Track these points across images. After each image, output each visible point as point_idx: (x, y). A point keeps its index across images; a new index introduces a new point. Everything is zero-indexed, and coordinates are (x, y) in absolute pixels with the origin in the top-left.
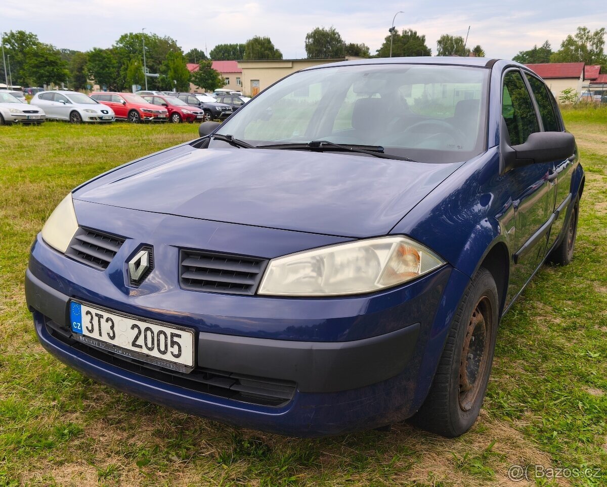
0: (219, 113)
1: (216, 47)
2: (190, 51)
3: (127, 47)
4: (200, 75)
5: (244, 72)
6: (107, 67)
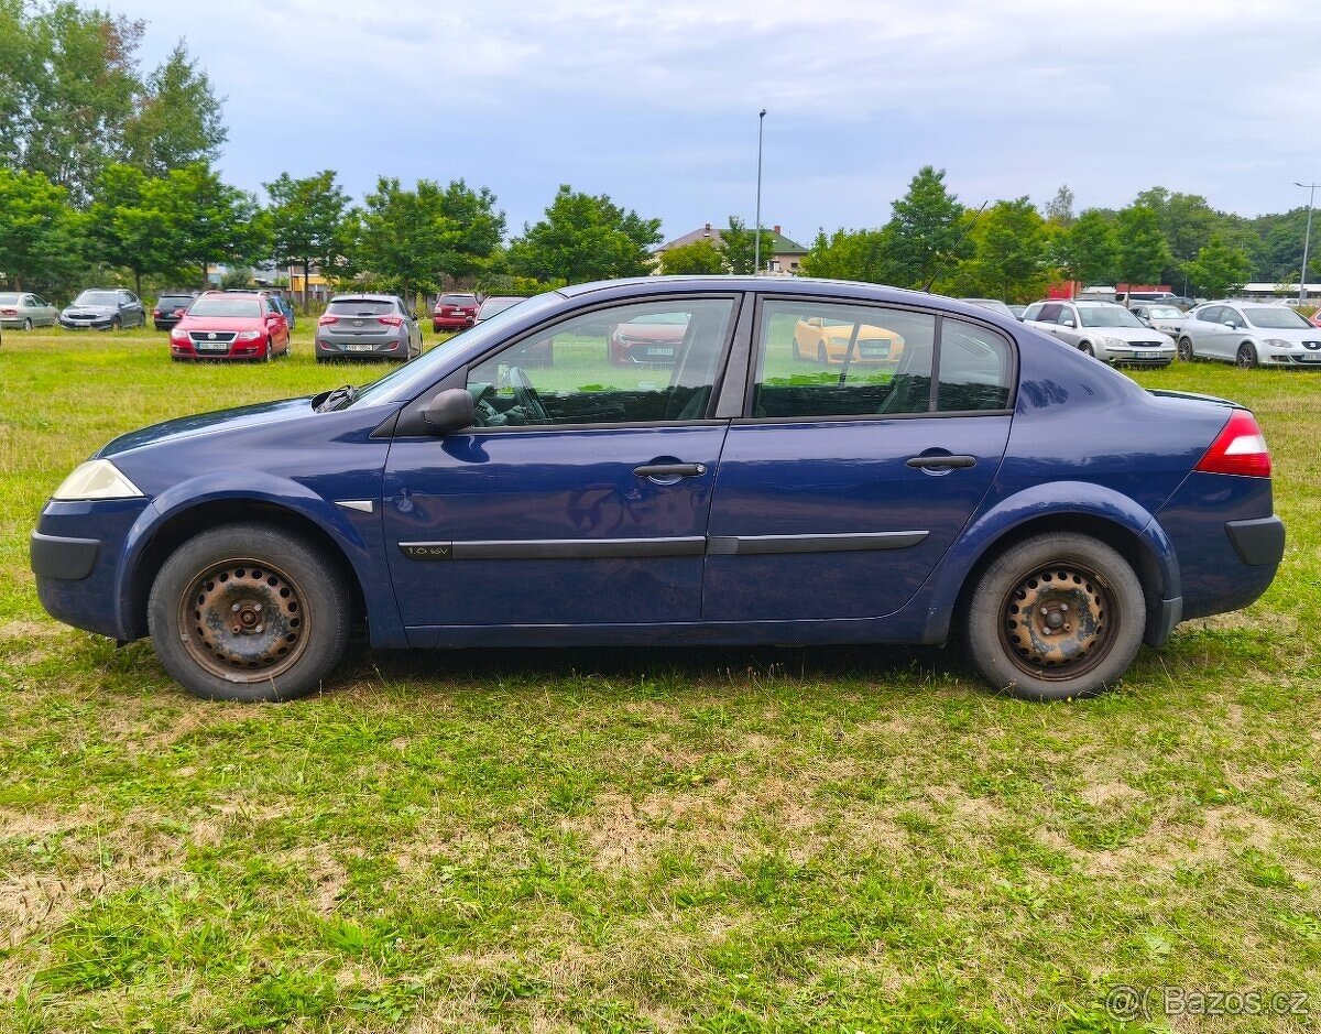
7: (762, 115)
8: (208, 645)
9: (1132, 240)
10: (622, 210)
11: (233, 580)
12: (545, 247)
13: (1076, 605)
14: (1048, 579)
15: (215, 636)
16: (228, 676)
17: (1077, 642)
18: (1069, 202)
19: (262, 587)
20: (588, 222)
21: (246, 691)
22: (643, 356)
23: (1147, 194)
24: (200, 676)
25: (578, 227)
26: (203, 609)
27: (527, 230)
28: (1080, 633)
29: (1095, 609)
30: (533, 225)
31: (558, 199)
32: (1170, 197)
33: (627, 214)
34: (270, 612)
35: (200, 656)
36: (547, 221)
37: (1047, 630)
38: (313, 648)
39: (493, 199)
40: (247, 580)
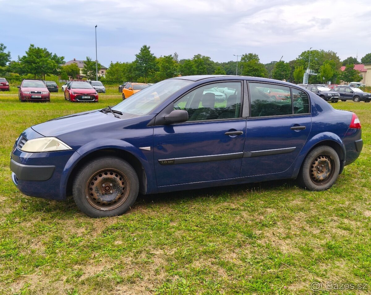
0: (330, 97)
1: (366, 55)
2: (347, 59)
3: (305, 58)
4: (345, 73)
5: (368, 71)
6: (285, 71)
7: (96, 27)
8: (95, 199)
9: (199, 68)
10: (51, 53)
11: (104, 176)
12: (27, 64)
13: (325, 165)
14: (320, 158)
15: (98, 196)
16: (102, 209)
17: (326, 174)
18: (177, 57)
19: (114, 178)
20: (41, 57)
21: (108, 213)
22: (81, 99)
23: (196, 56)
24: (93, 210)
25: (37, 58)
26: (94, 187)
27: (19, 58)
28: (326, 172)
29: (330, 165)
30: (21, 57)
31: (30, 49)
32: (202, 57)
33: (53, 54)
34: (115, 186)
35: (92, 203)
36: (26, 55)
37: (319, 172)
38: (131, 196)
39: (5, 48)
40: (109, 176)
